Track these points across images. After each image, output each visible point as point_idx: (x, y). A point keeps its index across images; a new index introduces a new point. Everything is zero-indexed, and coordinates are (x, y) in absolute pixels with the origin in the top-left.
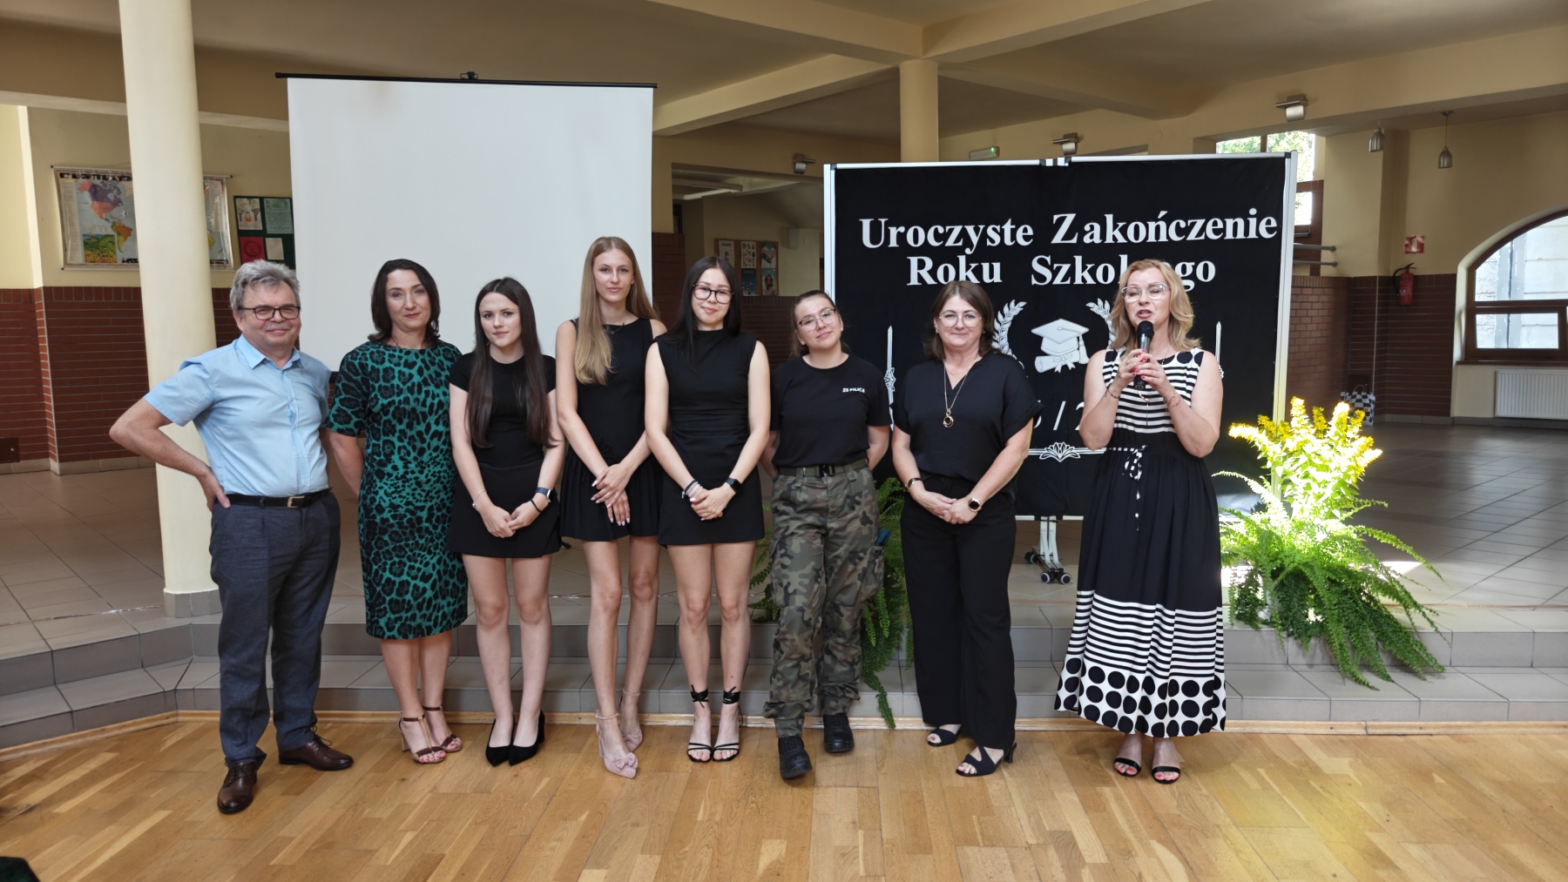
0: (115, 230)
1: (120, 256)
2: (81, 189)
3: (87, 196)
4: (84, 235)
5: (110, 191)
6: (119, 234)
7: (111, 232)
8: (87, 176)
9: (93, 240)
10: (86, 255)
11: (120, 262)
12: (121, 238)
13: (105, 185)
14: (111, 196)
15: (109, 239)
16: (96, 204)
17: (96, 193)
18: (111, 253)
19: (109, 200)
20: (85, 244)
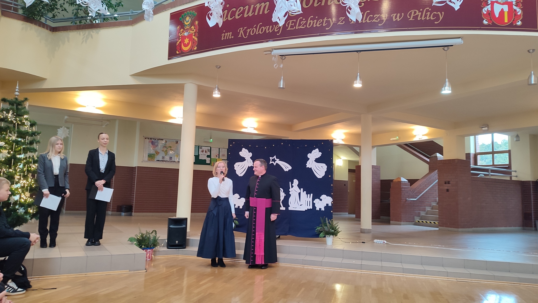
0: (156, 153)
1: (156, 159)
2: (149, 142)
3: (150, 143)
4: (148, 154)
5: (156, 143)
6: (156, 154)
7: (155, 153)
8: (151, 139)
9: (150, 155)
10: (148, 159)
11: (155, 161)
12: (157, 155)
13: (155, 141)
14: (156, 144)
15: (154, 155)
16: (152, 146)
17: (153, 143)
18: (154, 158)
19: (155, 145)
20: (148, 156)
